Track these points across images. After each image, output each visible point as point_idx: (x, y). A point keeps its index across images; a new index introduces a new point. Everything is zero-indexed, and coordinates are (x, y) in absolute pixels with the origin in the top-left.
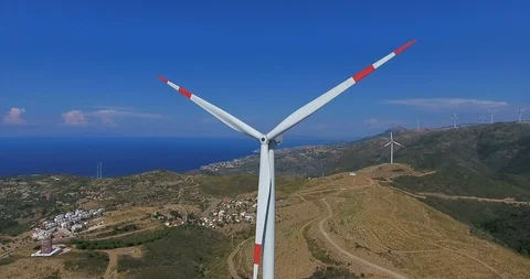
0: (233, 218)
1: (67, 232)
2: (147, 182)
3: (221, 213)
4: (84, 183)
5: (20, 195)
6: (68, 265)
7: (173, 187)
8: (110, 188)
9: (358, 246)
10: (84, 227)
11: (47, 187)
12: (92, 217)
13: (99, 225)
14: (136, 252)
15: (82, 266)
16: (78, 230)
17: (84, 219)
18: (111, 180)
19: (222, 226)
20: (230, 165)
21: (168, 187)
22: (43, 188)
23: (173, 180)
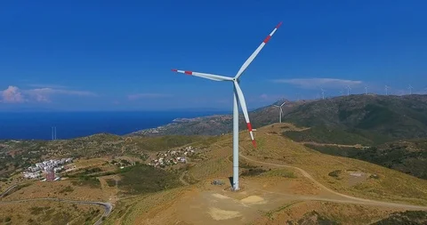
0: (171, 161)
2: (95, 142)
3: (161, 159)
4: (42, 144)
7: (117, 145)
9: (265, 158)
10: (63, 169)
11: (10, 148)
12: (65, 163)
13: (73, 168)
14: (116, 177)
16: (60, 171)
17: (60, 165)
18: (65, 142)
19: (164, 167)
21: (113, 145)
22: (6, 149)
23: (115, 140)
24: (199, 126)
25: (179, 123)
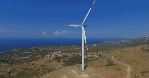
0: (92, 56)
1: (54, 56)
2: (72, 48)
3: (90, 55)
4: (58, 48)
5: (45, 49)
6: (53, 60)
8: (64, 49)
9: (119, 59)
10: (57, 55)
11: (51, 48)
12: (59, 53)
13: (60, 55)
14: (67, 60)
15: (56, 60)
16: (56, 56)
17: (57, 54)
18: (64, 47)
19: (89, 58)
20: (95, 45)
21: (77, 49)
22: (50, 48)
23: (78, 48)
24: (112, 44)
25: (104, 43)
